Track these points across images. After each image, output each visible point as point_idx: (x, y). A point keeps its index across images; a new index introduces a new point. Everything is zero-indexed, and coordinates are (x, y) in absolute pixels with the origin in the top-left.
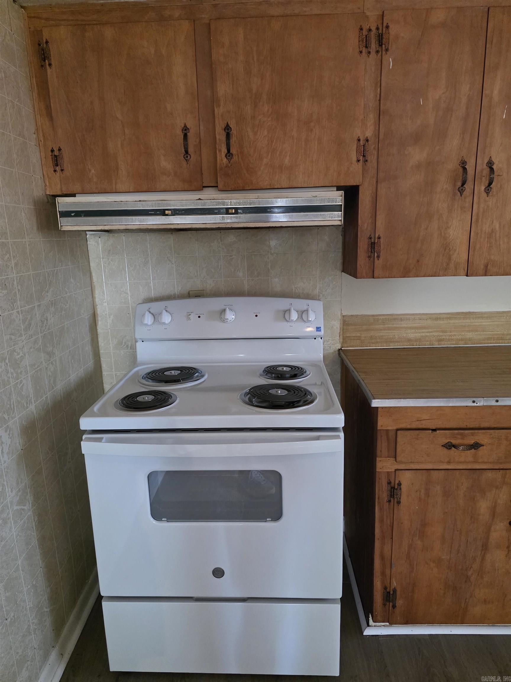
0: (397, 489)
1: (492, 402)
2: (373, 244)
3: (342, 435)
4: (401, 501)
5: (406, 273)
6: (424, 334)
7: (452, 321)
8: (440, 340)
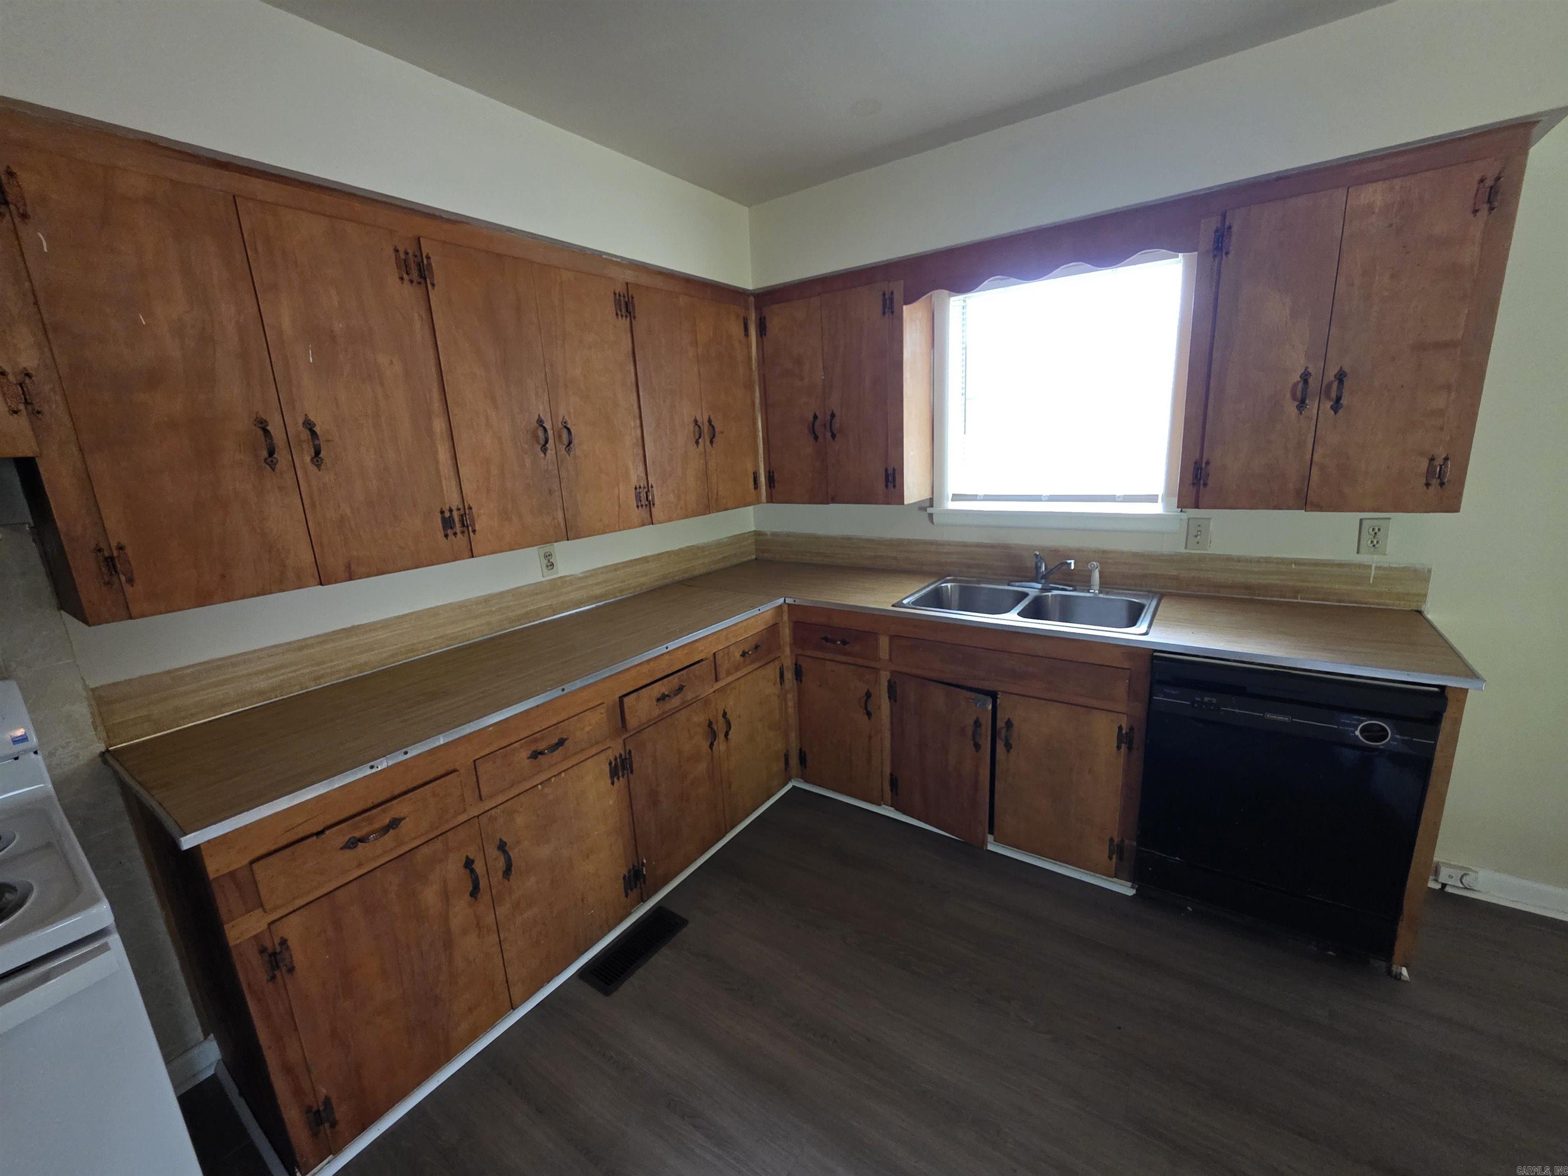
0: (281, 952)
1: (399, 757)
2: (110, 560)
3: (115, 940)
4: (295, 964)
5: (203, 598)
6: (285, 677)
7: (328, 646)
8: (317, 679)
